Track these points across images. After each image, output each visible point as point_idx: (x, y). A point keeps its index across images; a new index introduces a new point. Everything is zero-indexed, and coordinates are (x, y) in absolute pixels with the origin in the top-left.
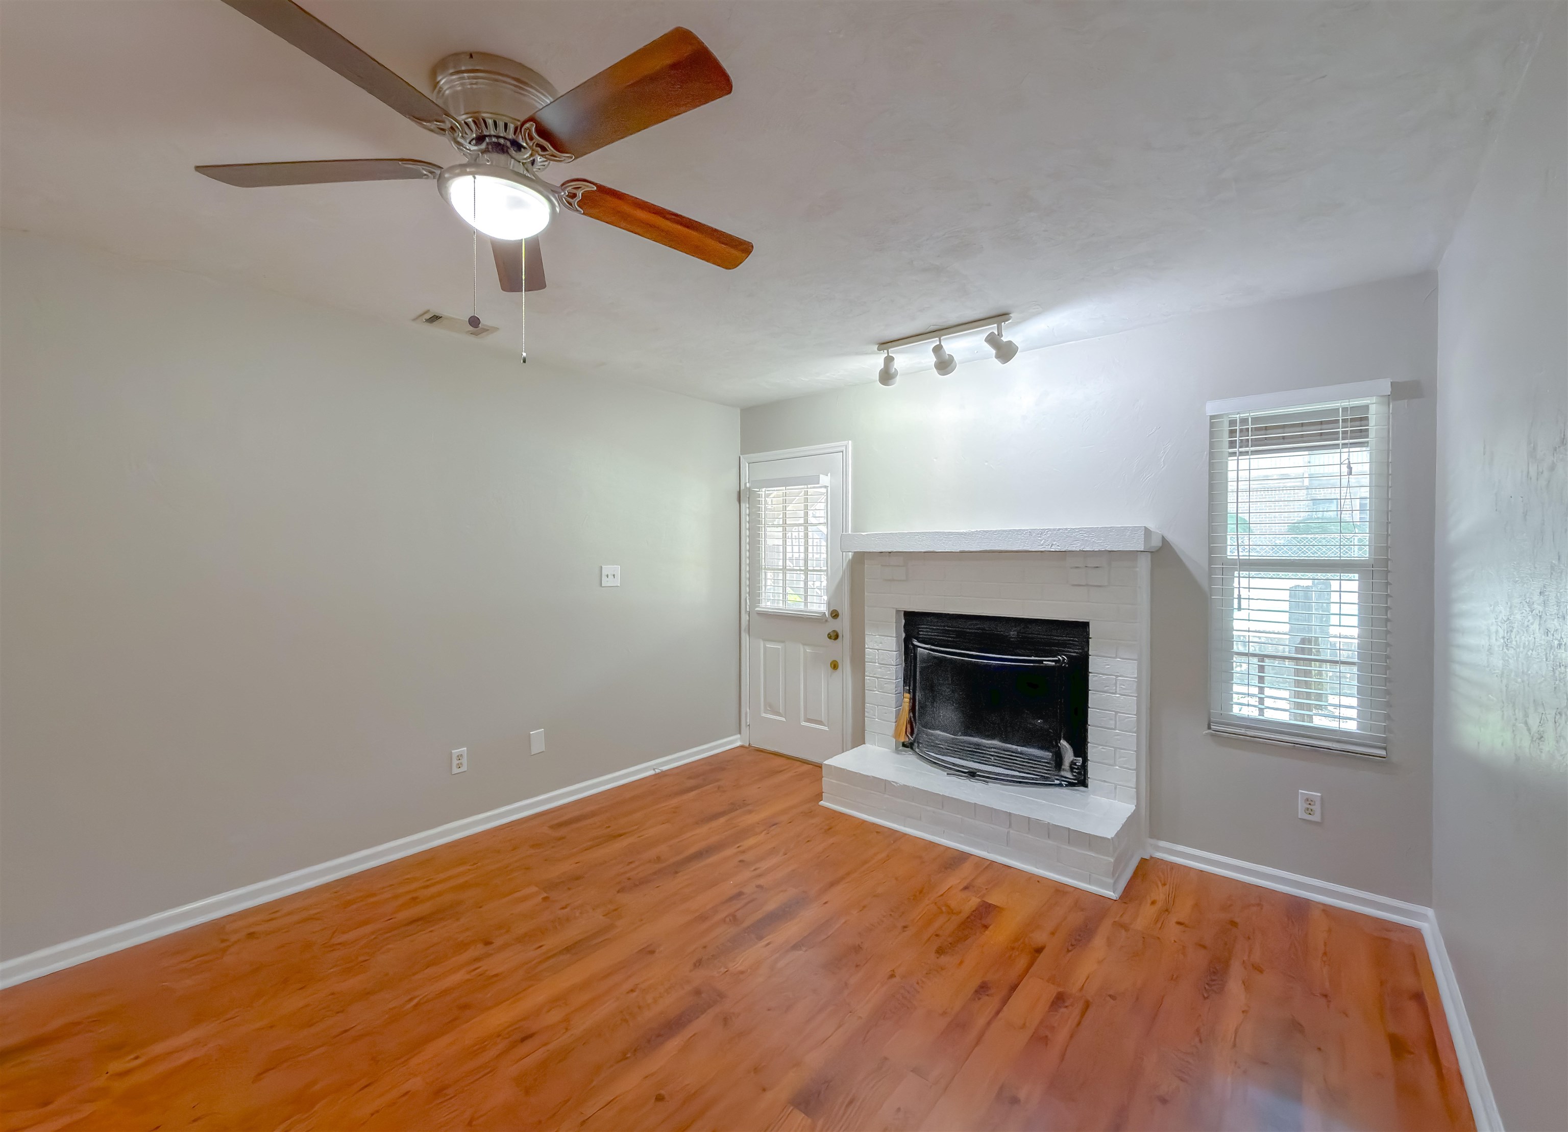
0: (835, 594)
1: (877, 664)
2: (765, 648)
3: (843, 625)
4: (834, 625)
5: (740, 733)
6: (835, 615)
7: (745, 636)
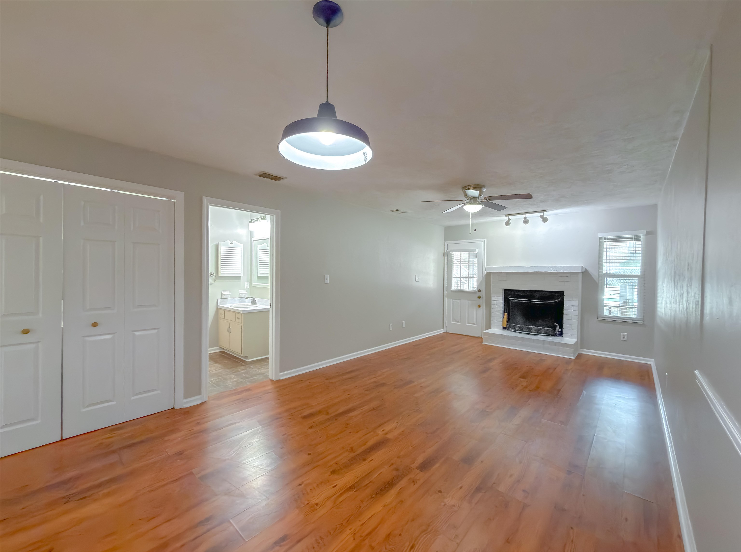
0: (479, 285)
1: (496, 305)
2: (453, 302)
3: (483, 294)
4: (479, 294)
5: (443, 328)
6: (479, 291)
7: (445, 298)
